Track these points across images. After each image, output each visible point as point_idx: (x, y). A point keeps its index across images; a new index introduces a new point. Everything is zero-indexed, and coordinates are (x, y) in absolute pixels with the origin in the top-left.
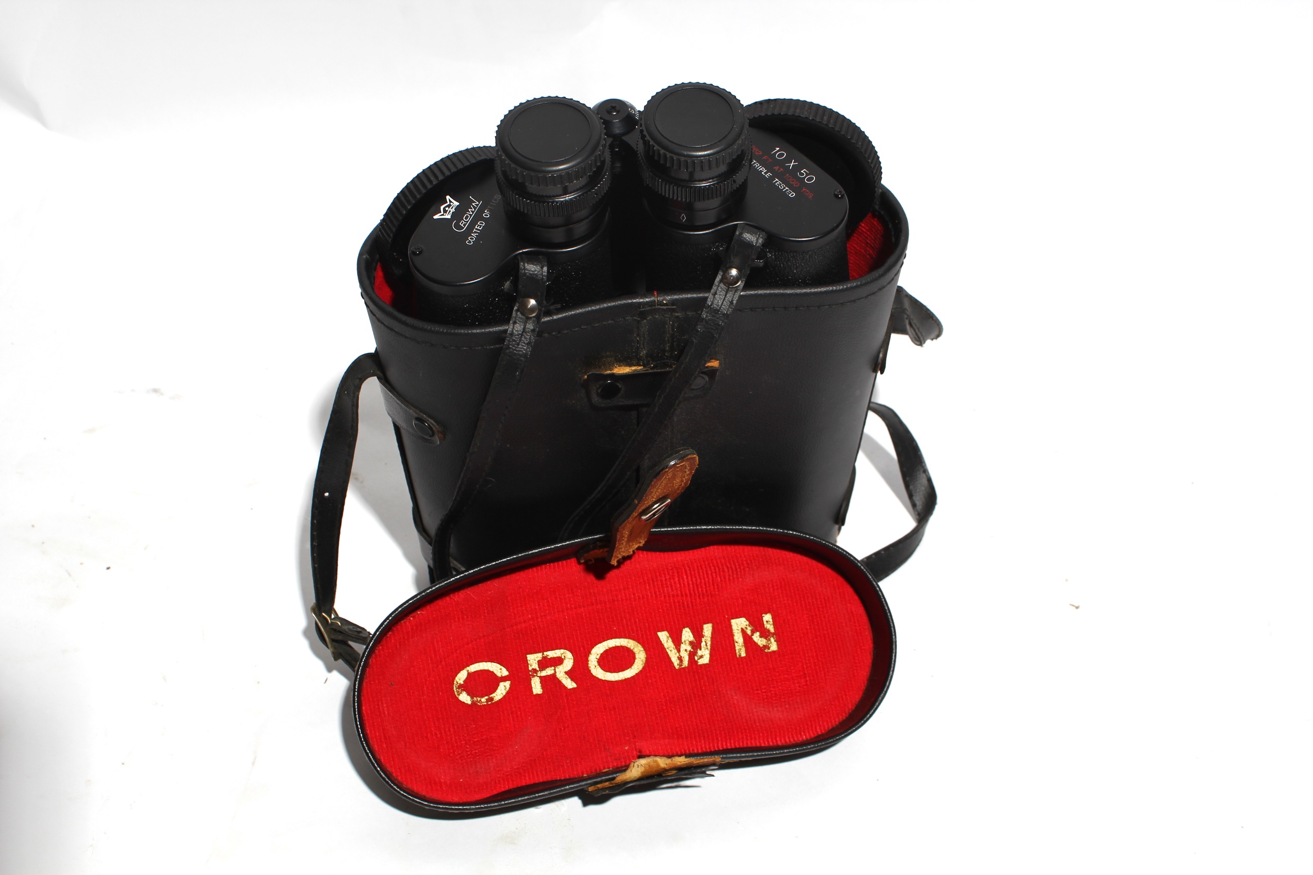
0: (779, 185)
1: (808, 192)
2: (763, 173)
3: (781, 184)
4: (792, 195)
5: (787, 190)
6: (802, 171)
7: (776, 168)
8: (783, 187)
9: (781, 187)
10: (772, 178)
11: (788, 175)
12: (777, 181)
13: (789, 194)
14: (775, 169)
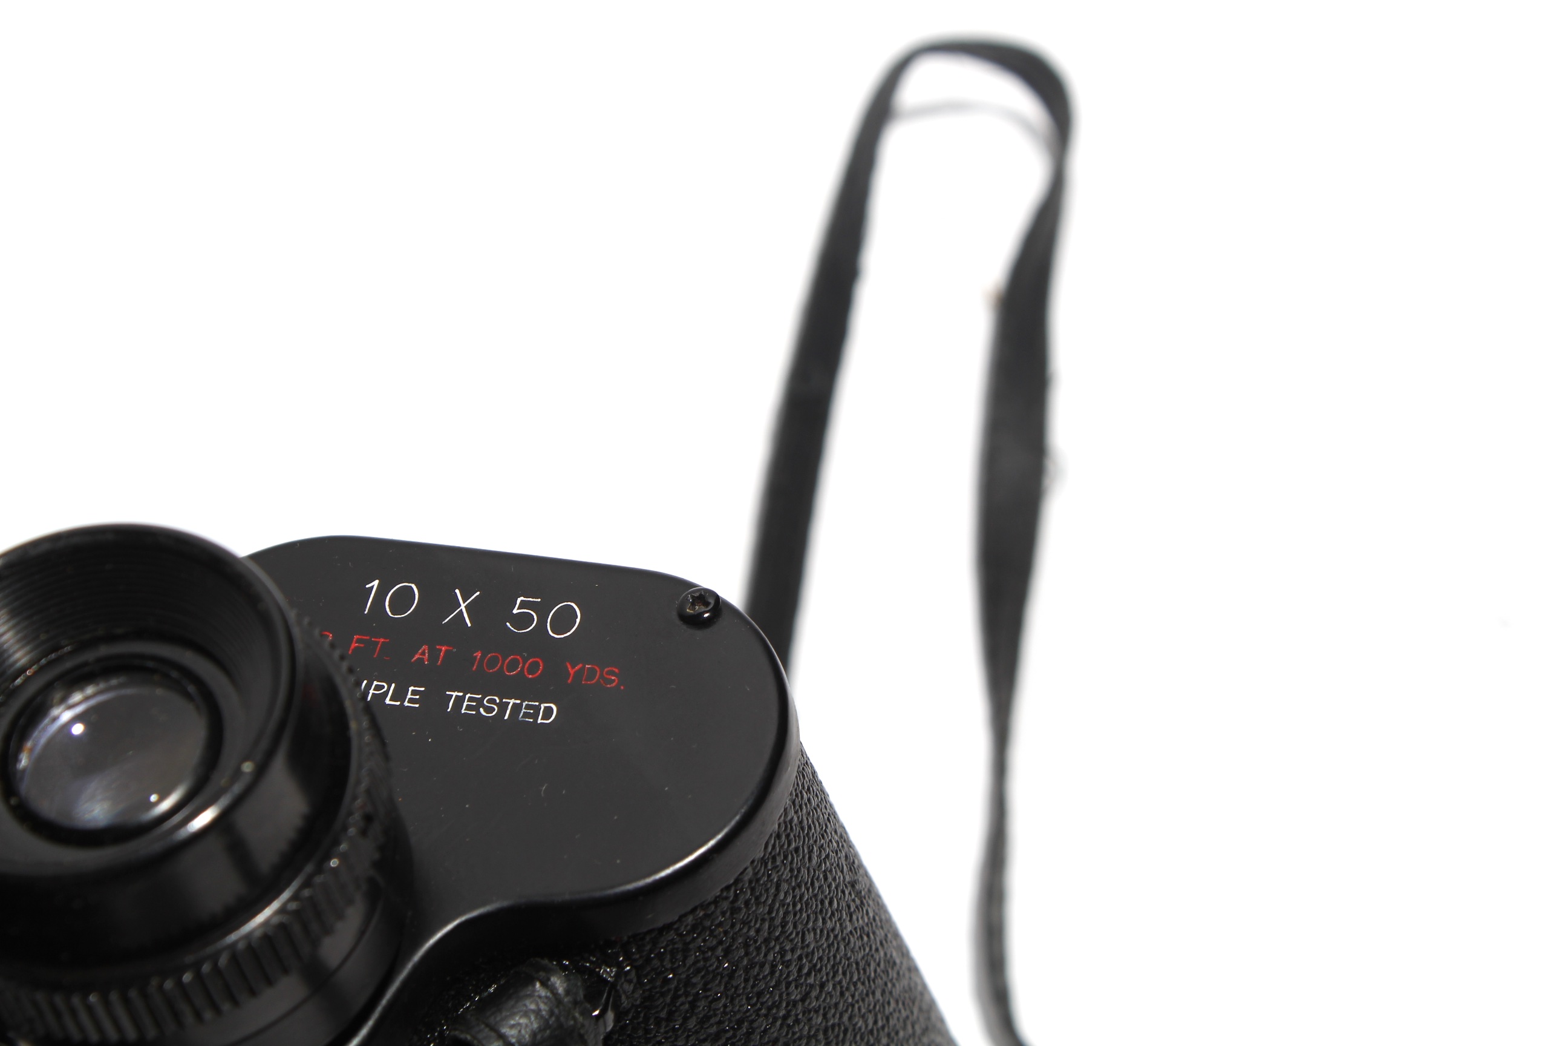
0: (476, 708)
1: (592, 672)
2: (388, 701)
3: (480, 703)
4: (547, 713)
5: (516, 708)
6: (515, 611)
7: (423, 654)
8: (490, 706)
9: (489, 710)
10: (433, 699)
11: (478, 655)
12: (459, 701)
13: (535, 716)
14: (421, 660)
